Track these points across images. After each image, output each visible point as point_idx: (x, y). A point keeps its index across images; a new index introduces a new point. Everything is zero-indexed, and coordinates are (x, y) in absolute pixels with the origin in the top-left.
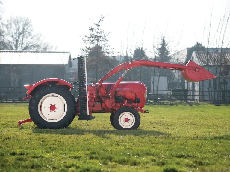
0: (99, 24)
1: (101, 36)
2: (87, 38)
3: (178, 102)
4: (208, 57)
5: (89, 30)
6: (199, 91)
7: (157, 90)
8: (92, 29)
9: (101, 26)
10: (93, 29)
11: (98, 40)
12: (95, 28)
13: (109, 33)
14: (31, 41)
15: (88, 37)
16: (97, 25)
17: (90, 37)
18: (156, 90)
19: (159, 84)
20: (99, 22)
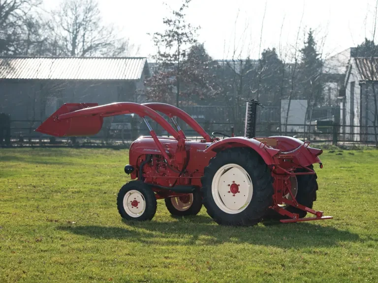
0: (182, 13)
1: (186, 34)
2: (160, 36)
3: (321, 146)
4: (372, 68)
5: (164, 22)
6: (361, 126)
7: (286, 125)
8: (168, 22)
9: (184, 16)
10: (171, 21)
11: (179, 41)
12: (173, 20)
13: (199, 28)
14: (98, 36)
15: (162, 36)
16: (177, 14)
17: (165, 36)
18: (284, 125)
19: (289, 114)
20: (181, 9)
